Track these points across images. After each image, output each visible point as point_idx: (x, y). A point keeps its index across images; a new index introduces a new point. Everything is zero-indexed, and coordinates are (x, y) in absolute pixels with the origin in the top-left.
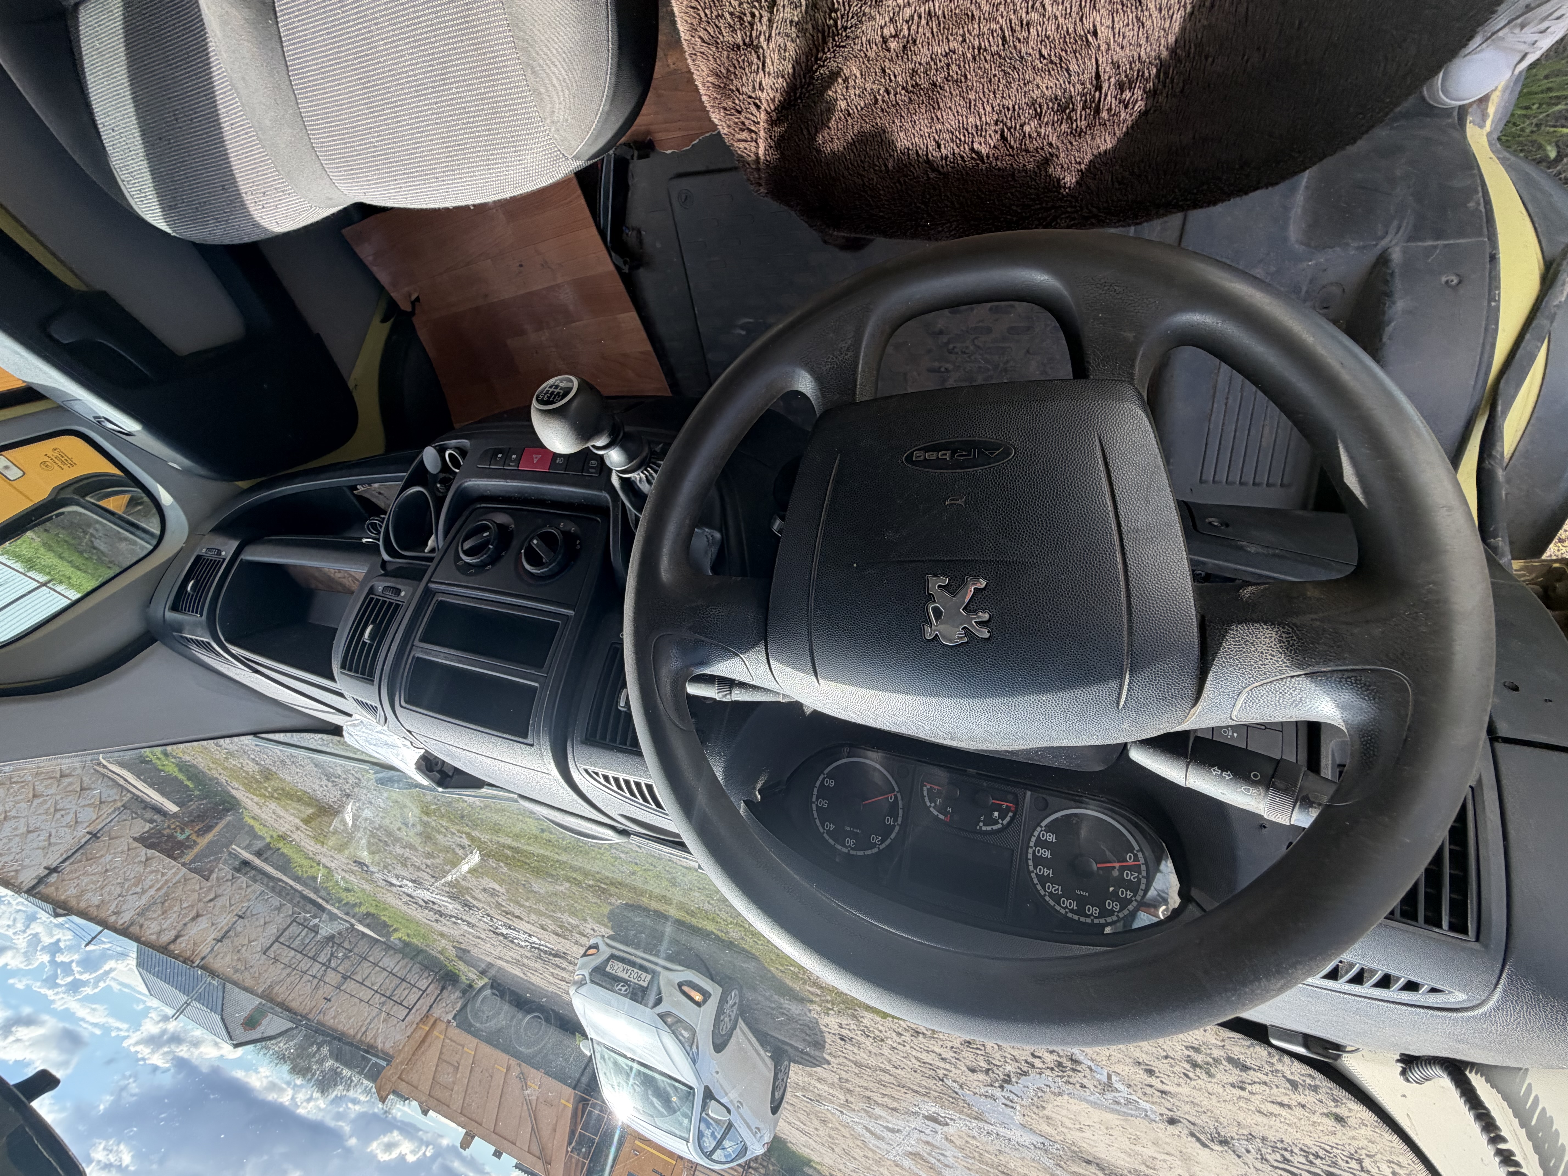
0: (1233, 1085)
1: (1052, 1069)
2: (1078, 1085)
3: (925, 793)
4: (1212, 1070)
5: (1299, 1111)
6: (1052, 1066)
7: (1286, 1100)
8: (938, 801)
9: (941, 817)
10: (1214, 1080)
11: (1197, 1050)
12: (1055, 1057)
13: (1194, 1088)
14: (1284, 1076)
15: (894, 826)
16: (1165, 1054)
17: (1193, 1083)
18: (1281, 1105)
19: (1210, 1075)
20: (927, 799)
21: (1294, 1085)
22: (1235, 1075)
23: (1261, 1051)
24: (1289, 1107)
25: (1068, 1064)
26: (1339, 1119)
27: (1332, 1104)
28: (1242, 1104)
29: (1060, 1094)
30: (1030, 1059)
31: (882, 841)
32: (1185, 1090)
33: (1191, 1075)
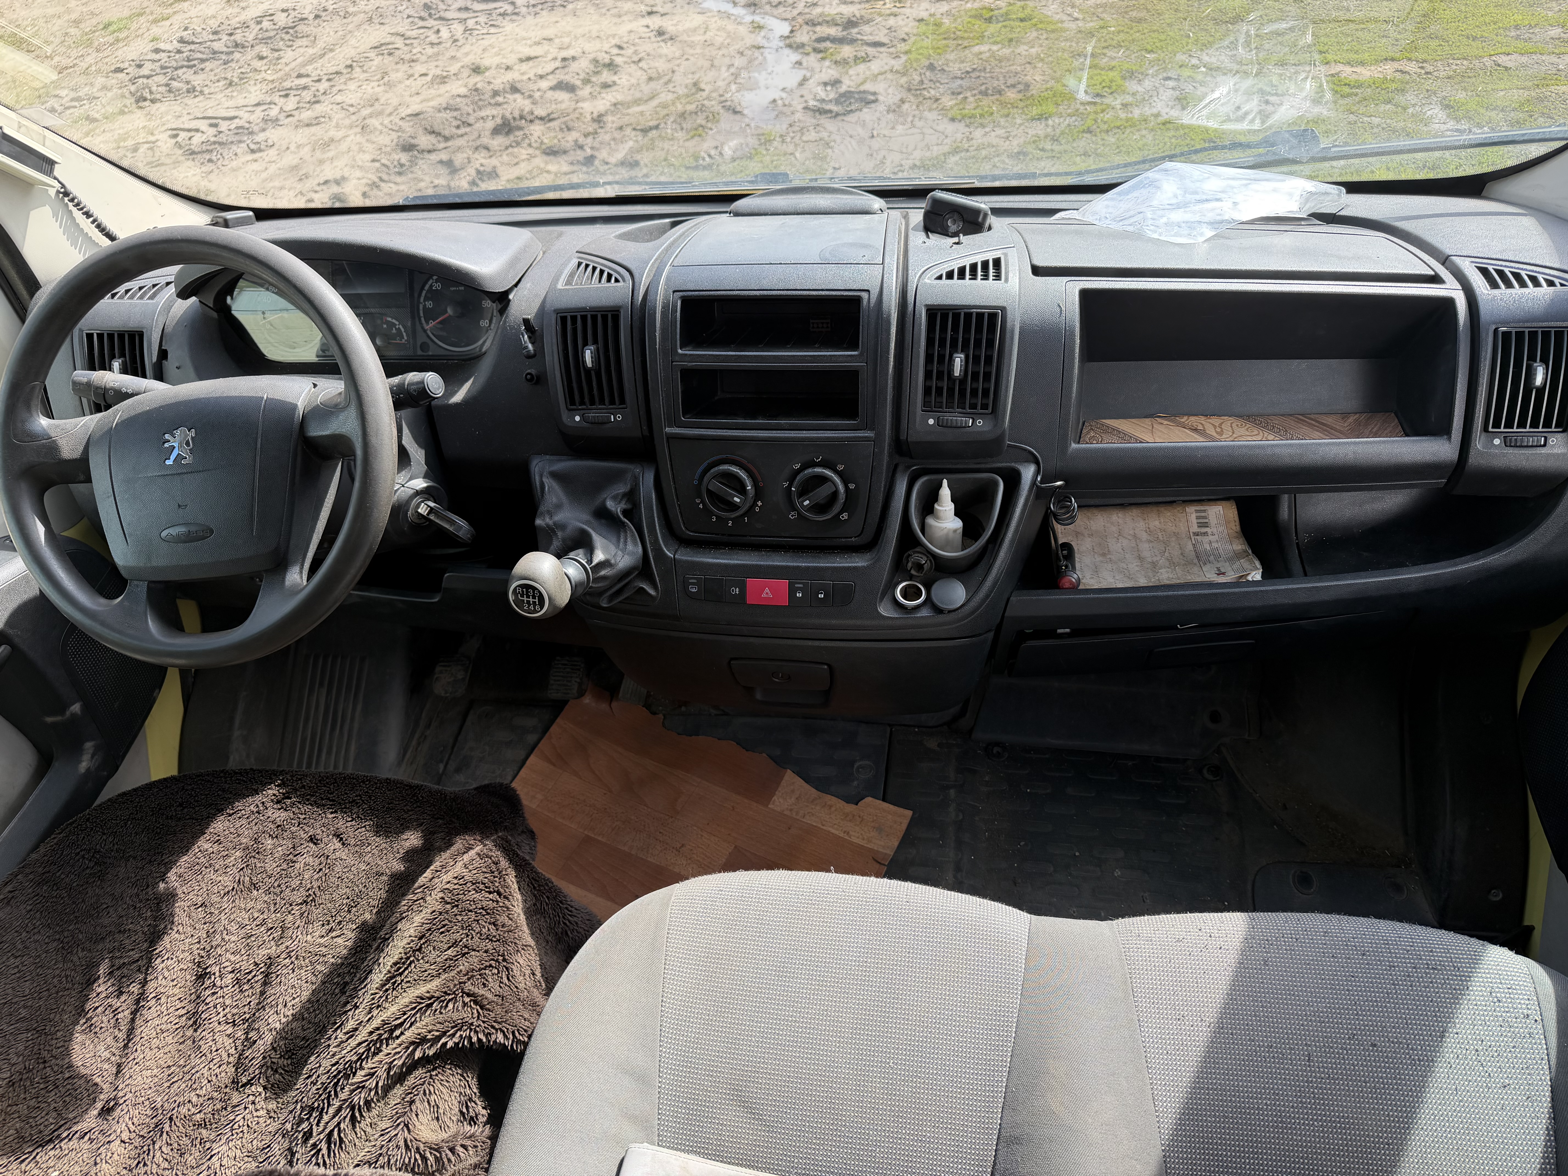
3: (404, 334)
8: (394, 331)
9: (389, 319)
15: (424, 301)
20: (403, 330)
31: (431, 286)
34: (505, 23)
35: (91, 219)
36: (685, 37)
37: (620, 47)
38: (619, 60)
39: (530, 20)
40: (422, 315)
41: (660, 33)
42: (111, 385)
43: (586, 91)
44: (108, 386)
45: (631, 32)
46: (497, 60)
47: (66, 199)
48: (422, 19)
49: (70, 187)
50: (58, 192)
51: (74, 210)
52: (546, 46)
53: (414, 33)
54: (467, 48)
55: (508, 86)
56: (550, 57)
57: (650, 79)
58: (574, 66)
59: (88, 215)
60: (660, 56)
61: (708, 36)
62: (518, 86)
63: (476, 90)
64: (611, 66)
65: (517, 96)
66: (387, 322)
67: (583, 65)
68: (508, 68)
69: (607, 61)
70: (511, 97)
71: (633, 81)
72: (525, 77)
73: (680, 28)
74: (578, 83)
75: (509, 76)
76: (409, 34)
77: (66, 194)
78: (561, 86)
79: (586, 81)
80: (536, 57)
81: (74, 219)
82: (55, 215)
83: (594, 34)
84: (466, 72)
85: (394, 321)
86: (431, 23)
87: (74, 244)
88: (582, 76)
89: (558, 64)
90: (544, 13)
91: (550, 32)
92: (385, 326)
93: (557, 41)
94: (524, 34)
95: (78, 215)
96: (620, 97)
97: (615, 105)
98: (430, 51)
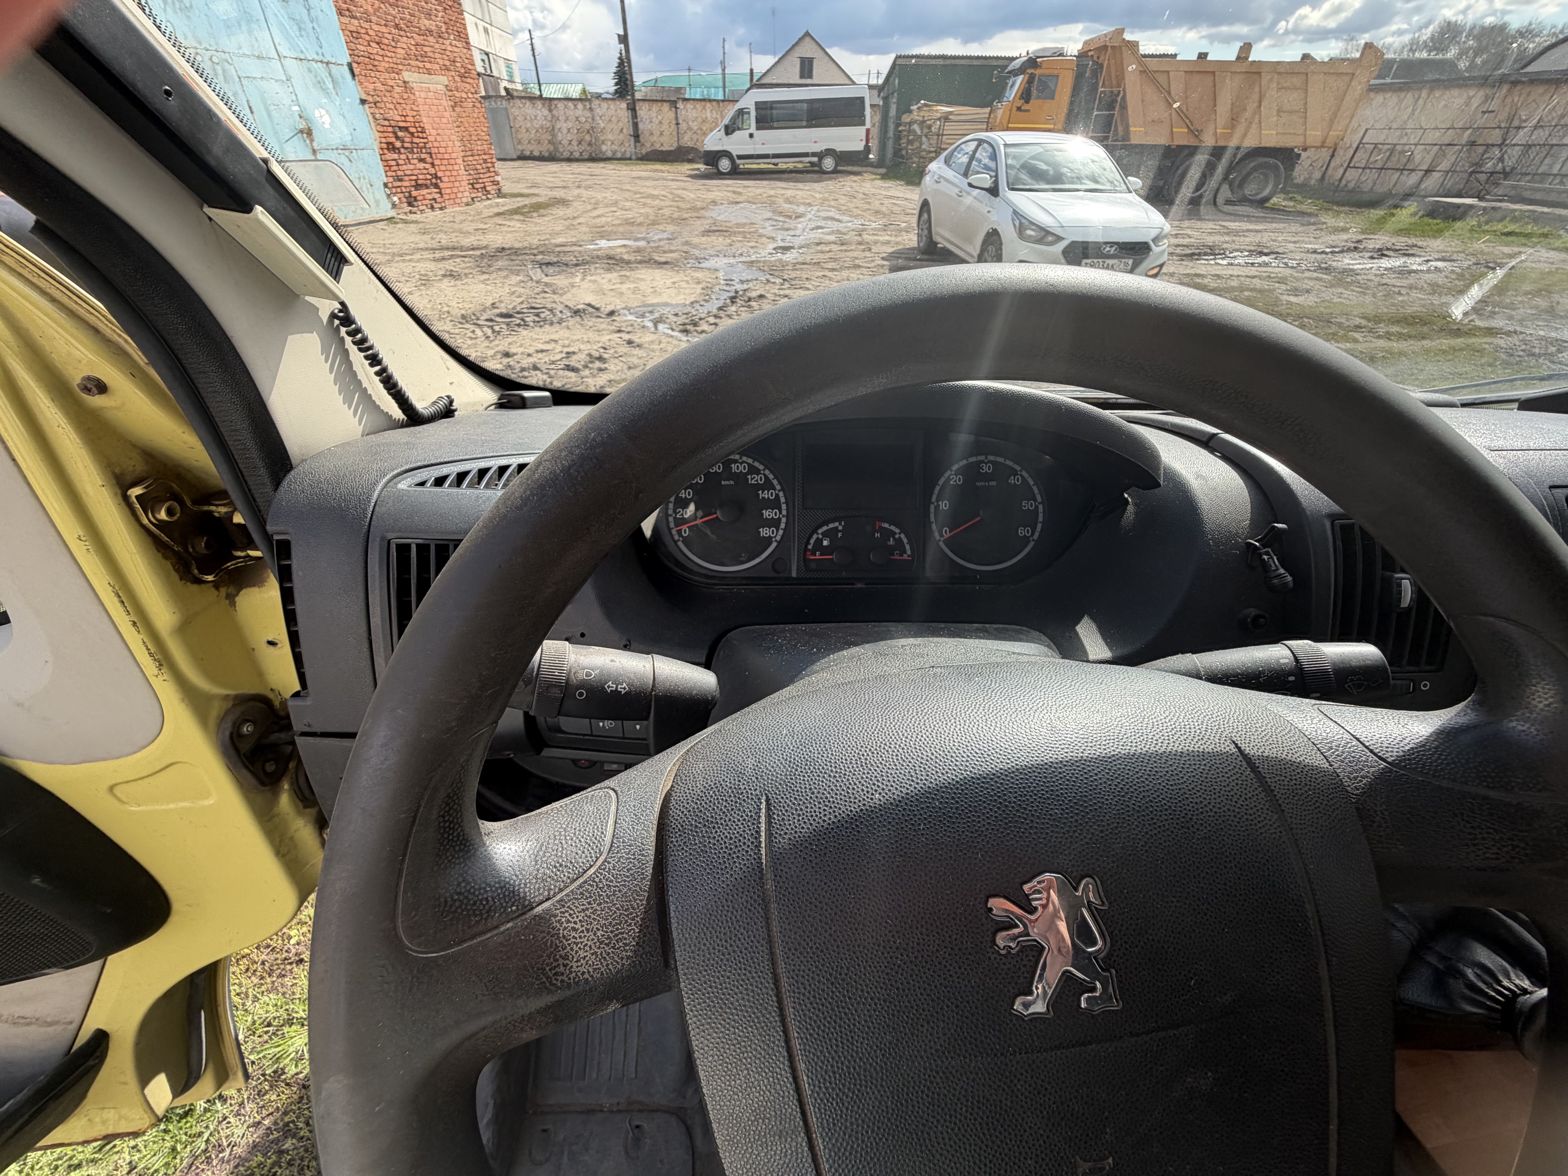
0: (574, 353)
3: (908, 547)
4: (588, 358)
5: (531, 350)
6: (701, 322)
7: (540, 355)
8: (891, 542)
9: (886, 525)
10: (587, 352)
11: (600, 370)
12: (699, 329)
13: (599, 342)
14: (542, 371)
15: (938, 501)
16: (621, 359)
17: (600, 345)
18: (542, 351)
19: (590, 355)
20: (905, 541)
21: (535, 368)
22: (573, 362)
23: (557, 384)
24: (537, 352)
25: (688, 327)
26: (507, 355)
27: (511, 363)
28: (567, 342)
29: (692, 303)
30: (717, 321)
32: (605, 338)
33: (602, 350)
34: (520, 330)
35: (377, 368)
36: (647, 346)
37: (605, 349)
38: (605, 356)
39: (537, 329)
41: (630, 342)
43: (586, 372)
45: (610, 340)
46: (521, 350)
47: (343, 330)
48: (461, 323)
49: (353, 311)
50: (333, 316)
52: (553, 345)
53: (457, 331)
54: (497, 342)
55: (531, 366)
56: (557, 351)
57: (630, 368)
58: (574, 357)
59: (374, 360)
60: (634, 355)
61: (662, 346)
62: (539, 366)
63: (510, 366)
64: (600, 359)
65: (537, 372)
66: (882, 530)
67: (582, 357)
68: (529, 355)
69: (597, 355)
70: (533, 373)
71: (619, 368)
72: (543, 361)
73: (642, 340)
74: (580, 367)
75: (531, 360)
76: (452, 331)
77: (347, 320)
78: (569, 368)
79: (586, 367)
80: (548, 350)
81: (350, 364)
82: (325, 351)
83: (586, 340)
84: (499, 356)
85: (893, 528)
86: (467, 326)
87: (348, 401)
88: (582, 363)
89: (564, 355)
90: (547, 326)
91: (555, 337)
92: (877, 535)
93: (560, 342)
94: (536, 336)
96: (612, 377)
97: (610, 381)
98: (469, 342)
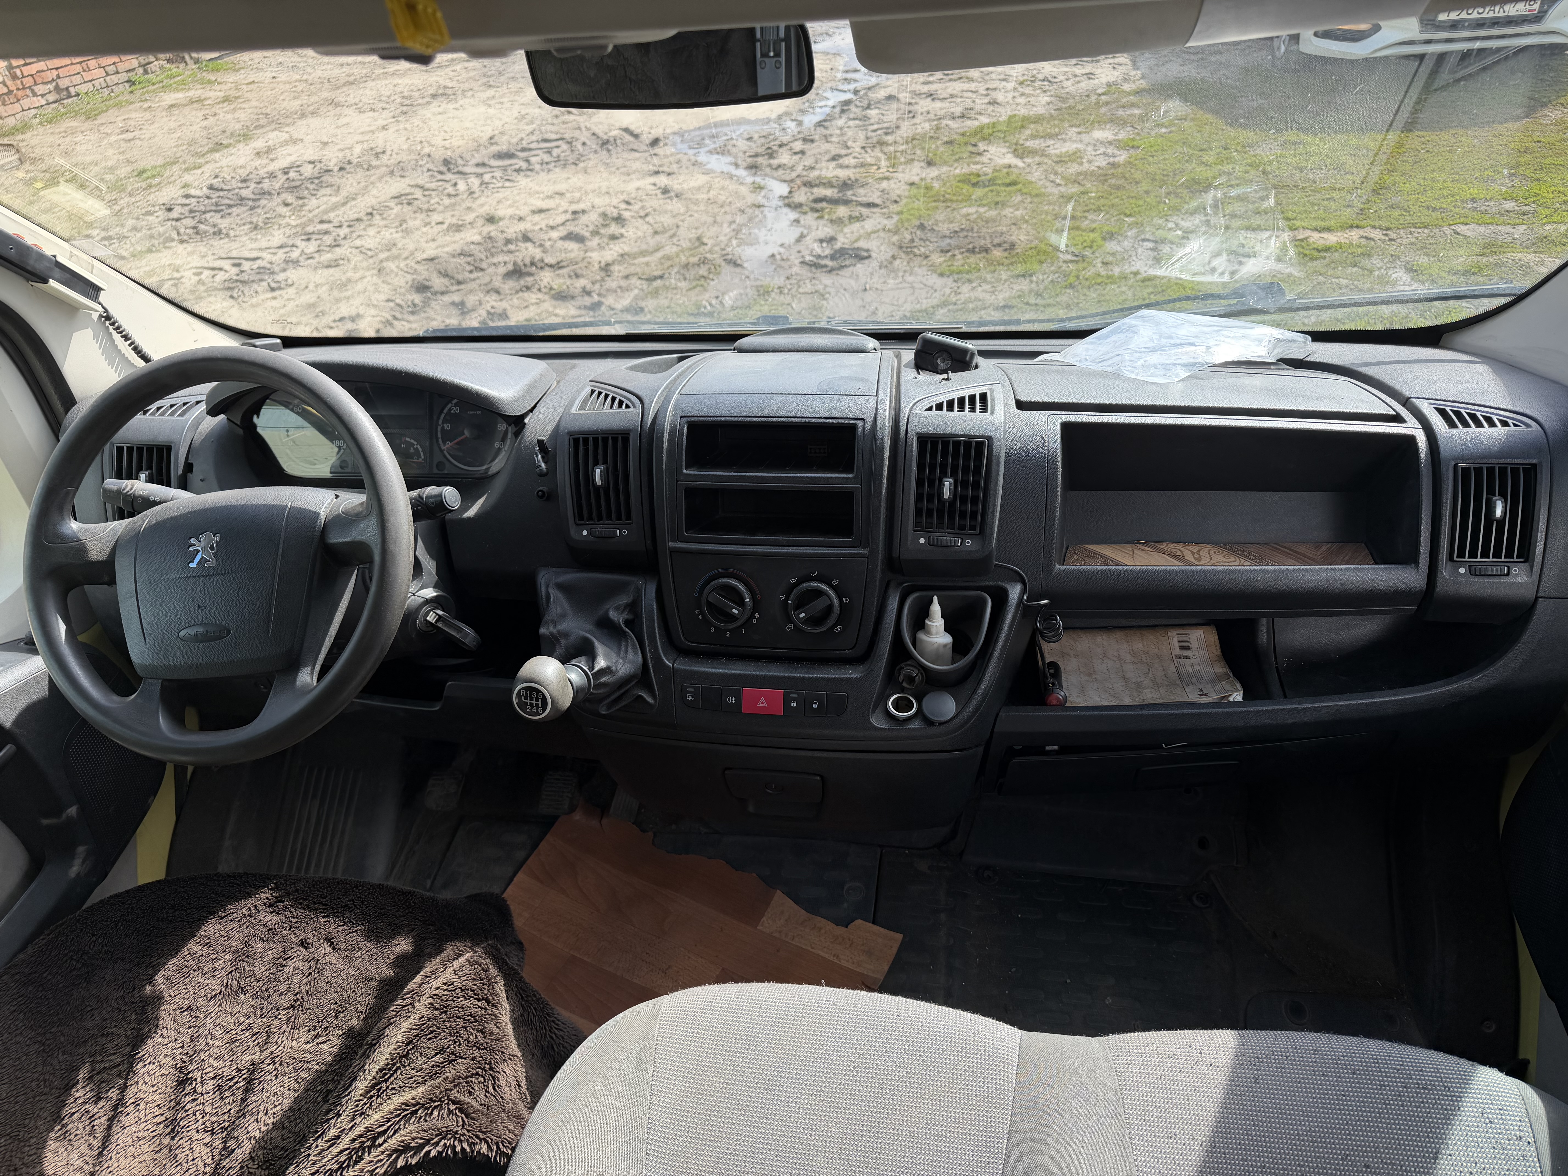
0: (583, 212)
1: (781, 146)
2: (756, 136)
3: (422, 454)
4: (601, 220)
5: (524, 211)
6: (781, 150)
7: (537, 218)
8: (412, 450)
9: (408, 439)
10: (601, 210)
11: (613, 238)
12: (775, 162)
13: (622, 192)
14: (534, 243)
15: (443, 423)
16: (647, 219)
17: (622, 198)
18: (541, 211)
19: (604, 215)
20: (420, 449)
21: (526, 238)
22: (580, 225)
23: (286, 333)
24: (534, 212)
25: (760, 160)
27: (492, 234)
28: (577, 195)
29: (780, 117)
30: (807, 147)
31: (450, 409)
32: (631, 186)
33: (623, 206)
34: (520, 178)
35: (129, 342)
36: (690, 195)
37: (628, 203)
38: (626, 214)
39: (543, 175)
40: (439, 436)
41: (666, 191)
42: (140, 493)
43: (594, 242)
44: (137, 494)
45: (638, 189)
46: (510, 211)
47: (107, 323)
48: (441, 173)
49: (112, 312)
50: (101, 316)
51: (114, 333)
52: (558, 200)
53: (433, 185)
54: (482, 200)
55: (520, 236)
56: (561, 209)
57: (656, 233)
58: (584, 219)
59: (126, 338)
60: (666, 212)
61: (712, 193)
62: (530, 235)
63: (490, 238)
64: (619, 220)
65: (529, 244)
66: (406, 442)
67: (593, 218)
68: (521, 219)
69: (615, 215)
70: (522, 245)
71: (640, 234)
72: (537, 228)
73: (685, 186)
74: (587, 234)
75: (522, 226)
76: (428, 186)
77: (108, 318)
78: (570, 237)
79: (595, 233)
80: (548, 210)
81: (113, 341)
82: (96, 337)
83: (604, 190)
84: (480, 222)
85: (412, 441)
86: (449, 176)
87: (111, 364)
88: (591, 228)
89: (568, 216)
90: (557, 170)
91: (561, 187)
92: (403, 446)
93: (568, 195)
94: (537, 188)
95: (117, 337)
96: (627, 249)
97: (622, 255)
98: (447, 201)
